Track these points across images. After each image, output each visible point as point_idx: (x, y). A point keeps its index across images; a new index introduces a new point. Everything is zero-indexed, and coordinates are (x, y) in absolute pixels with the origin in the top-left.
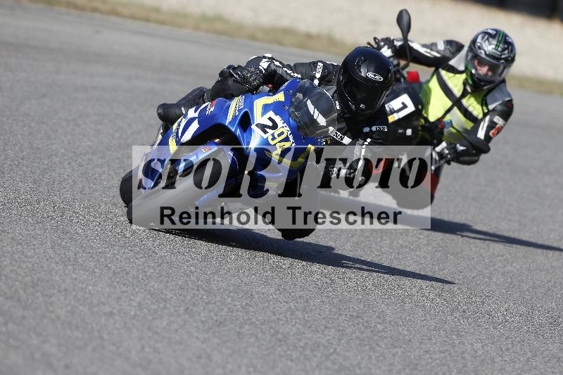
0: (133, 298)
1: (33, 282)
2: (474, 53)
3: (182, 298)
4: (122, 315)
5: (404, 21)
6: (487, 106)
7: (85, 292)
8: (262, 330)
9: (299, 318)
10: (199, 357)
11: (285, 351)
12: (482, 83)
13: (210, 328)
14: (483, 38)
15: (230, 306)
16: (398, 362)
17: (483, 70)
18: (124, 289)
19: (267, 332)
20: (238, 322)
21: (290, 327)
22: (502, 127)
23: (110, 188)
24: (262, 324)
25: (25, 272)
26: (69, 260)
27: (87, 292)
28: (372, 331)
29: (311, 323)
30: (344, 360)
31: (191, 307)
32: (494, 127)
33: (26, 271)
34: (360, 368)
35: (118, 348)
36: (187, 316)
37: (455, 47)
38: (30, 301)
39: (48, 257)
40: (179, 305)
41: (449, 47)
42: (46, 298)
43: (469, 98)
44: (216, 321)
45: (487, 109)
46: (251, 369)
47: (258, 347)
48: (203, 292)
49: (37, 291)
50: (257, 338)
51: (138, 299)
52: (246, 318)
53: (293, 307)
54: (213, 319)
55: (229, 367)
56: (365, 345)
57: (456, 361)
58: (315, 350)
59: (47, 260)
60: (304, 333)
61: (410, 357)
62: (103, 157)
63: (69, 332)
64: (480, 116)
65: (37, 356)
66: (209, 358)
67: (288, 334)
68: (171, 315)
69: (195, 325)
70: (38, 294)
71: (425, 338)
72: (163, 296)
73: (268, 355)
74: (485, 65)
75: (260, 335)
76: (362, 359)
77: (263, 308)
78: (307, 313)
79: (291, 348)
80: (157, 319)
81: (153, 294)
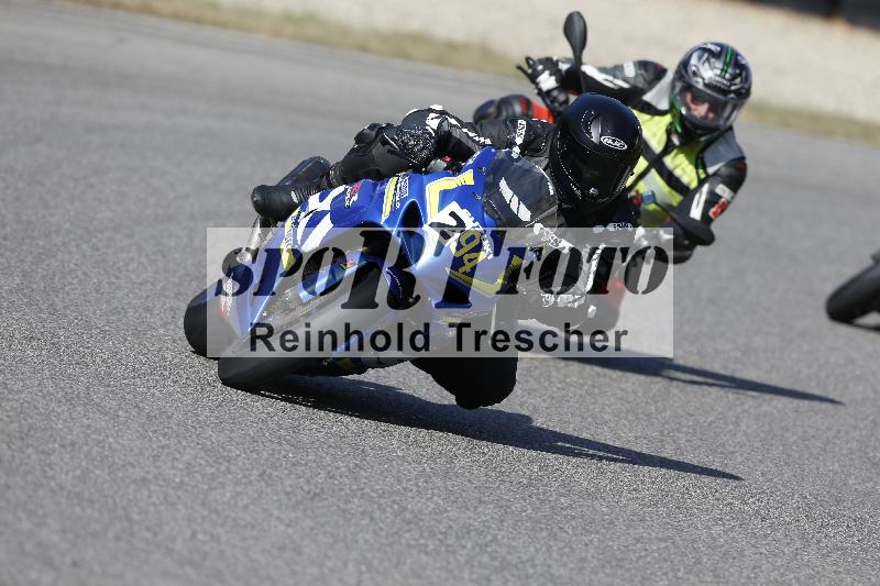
0: (178, 456)
1: (21, 432)
2: (684, 82)
3: (255, 456)
4: (161, 482)
5: (575, 30)
6: (704, 168)
7: (103, 447)
8: (379, 505)
9: (438, 488)
10: (282, 549)
11: (416, 540)
12: (699, 132)
13: (298, 503)
14: (700, 58)
15: (329, 468)
16: (593, 557)
17: (701, 110)
18: (164, 442)
19: (388, 509)
20: (343, 494)
21: (423, 500)
22: (729, 202)
23: (141, 284)
24: (380, 497)
25: (8, 417)
26: (78, 396)
27: (107, 446)
28: (552, 508)
29: (456, 495)
30: (509, 553)
31: (269, 471)
32: (717, 203)
33: (10, 414)
34: (534, 566)
35: (155, 534)
36: (263, 484)
37: (653, 72)
38: (18, 461)
39: (45, 392)
40: (250, 467)
41: (643, 72)
42: (42, 457)
43: (676, 155)
44: (309, 492)
45: (706, 172)
46: (363, 568)
47: (375, 532)
48: (288, 447)
49: (28, 446)
50: (372, 519)
51: (186, 458)
52: (355, 487)
53: (428, 470)
54: (303, 490)
55: (329, 564)
56: (542, 529)
57: (683, 554)
58: (463, 538)
59: (44, 397)
60: (446, 511)
61: (611, 547)
62: (131, 235)
63: (78, 509)
64: (694, 185)
65: (29, 546)
66: (298, 550)
67: (420, 512)
68: (238, 483)
69: (275, 498)
70: (30, 451)
71: (635, 518)
72: (226, 454)
73: (390, 545)
74: (703, 102)
75: (377, 514)
76: (537, 551)
77: (382, 472)
78: (450, 479)
79: (426, 534)
80: (215, 489)
81: (209, 450)
